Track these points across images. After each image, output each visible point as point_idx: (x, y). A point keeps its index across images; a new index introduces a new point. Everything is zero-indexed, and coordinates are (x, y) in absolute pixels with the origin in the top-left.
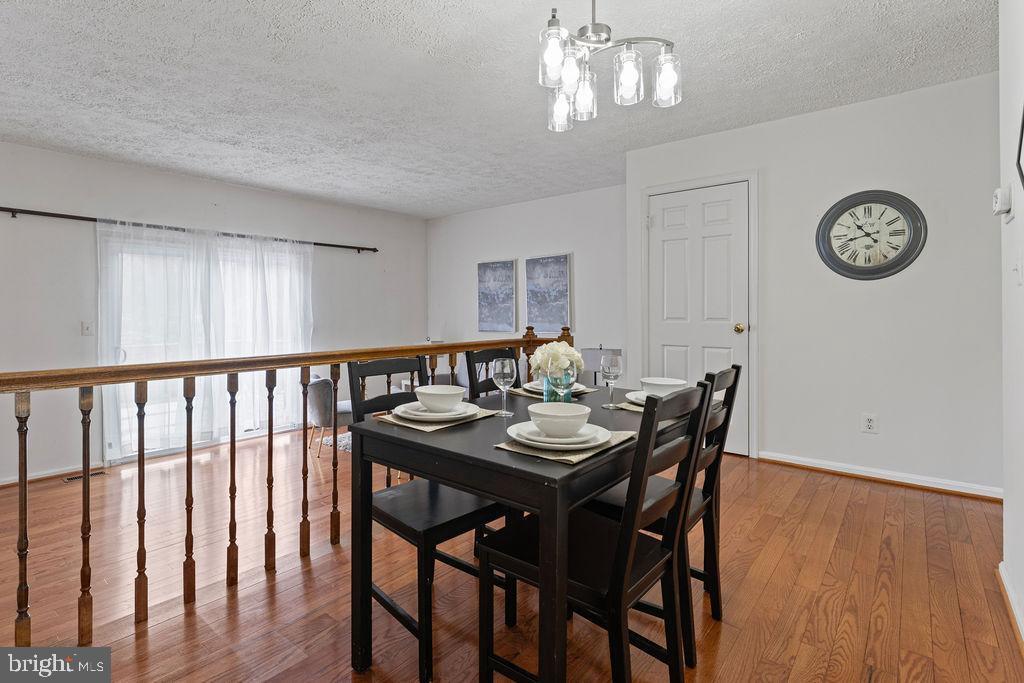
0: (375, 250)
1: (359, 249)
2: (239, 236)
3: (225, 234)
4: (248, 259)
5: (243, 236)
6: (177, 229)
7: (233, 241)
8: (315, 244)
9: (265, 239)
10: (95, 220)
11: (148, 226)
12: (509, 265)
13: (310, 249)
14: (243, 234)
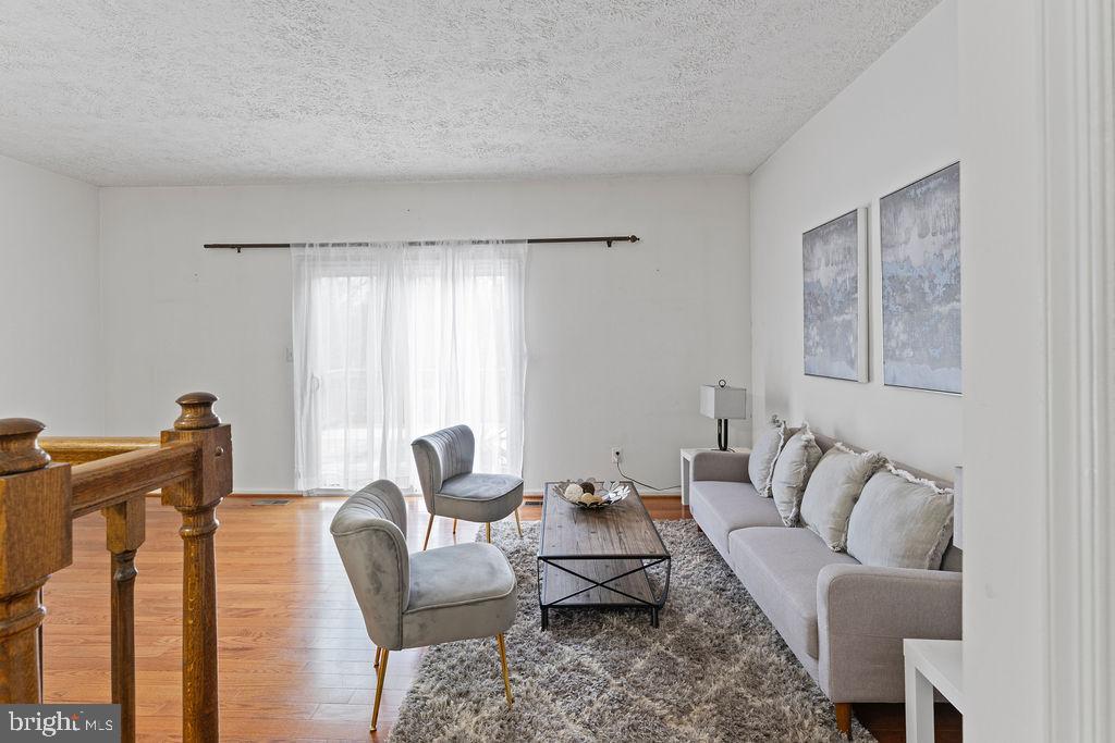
0: (634, 239)
1: (609, 241)
2: (427, 243)
3: (411, 244)
4: (438, 271)
5: (433, 243)
6: (360, 245)
7: (423, 251)
8: (530, 241)
9: (459, 243)
10: (288, 246)
11: (334, 245)
12: (847, 222)
13: (523, 248)
14: (433, 240)
